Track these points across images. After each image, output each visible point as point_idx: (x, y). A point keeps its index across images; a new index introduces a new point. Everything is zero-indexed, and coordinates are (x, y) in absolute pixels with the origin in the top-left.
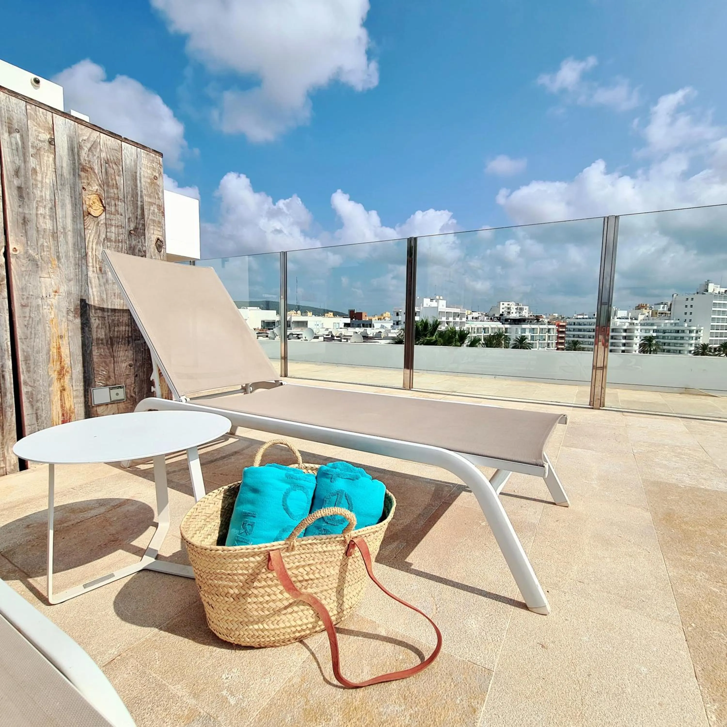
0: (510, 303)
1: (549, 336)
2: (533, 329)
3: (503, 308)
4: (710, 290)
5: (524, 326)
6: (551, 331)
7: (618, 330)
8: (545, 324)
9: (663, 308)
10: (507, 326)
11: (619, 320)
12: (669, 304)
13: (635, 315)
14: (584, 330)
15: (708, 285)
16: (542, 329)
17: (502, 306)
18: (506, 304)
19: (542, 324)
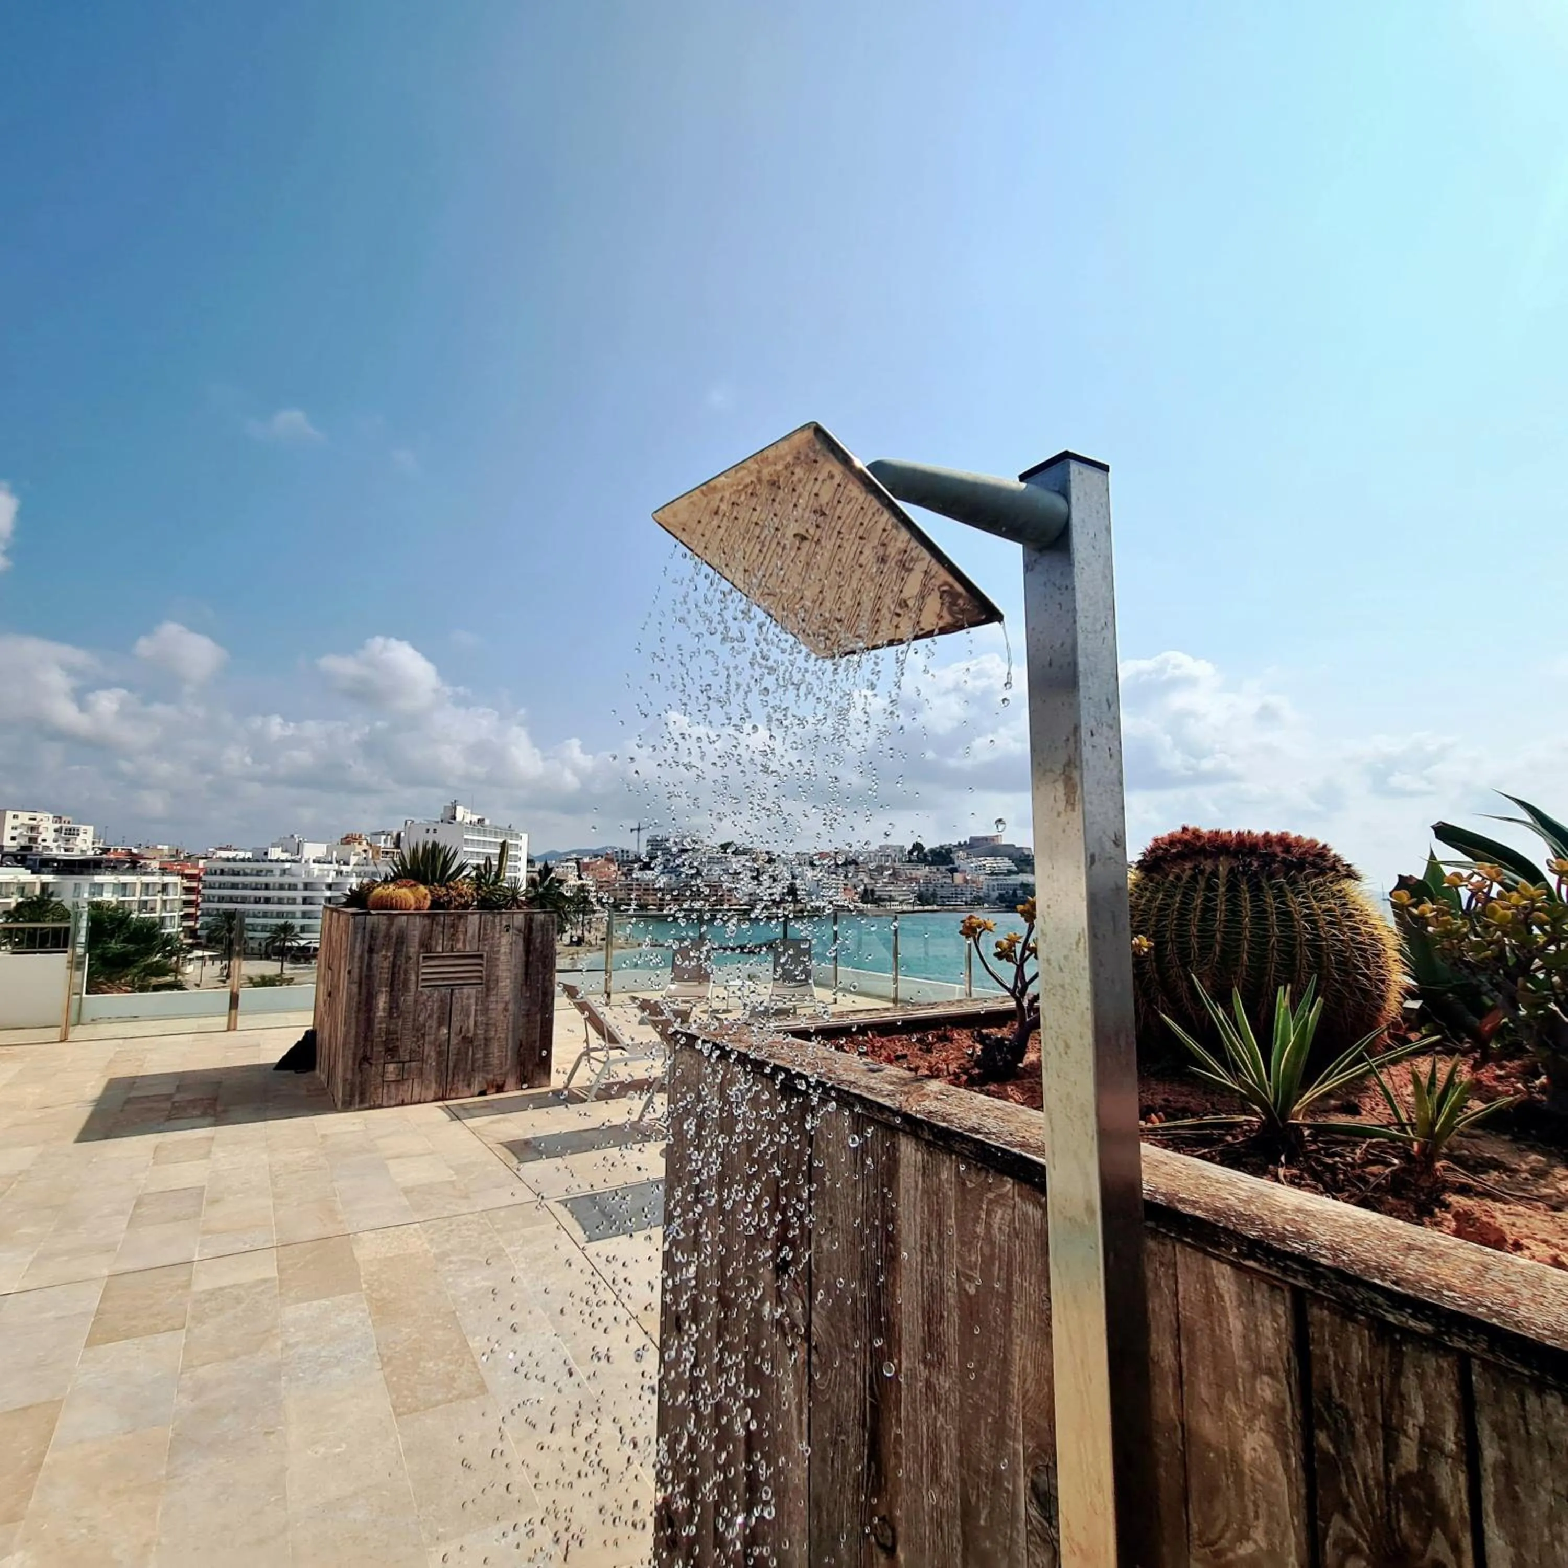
0: (39, 816)
1: (164, 902)
2: (125, 885)
3: (14, 828)
4: (459, 818)
5: (98, 879)
6: (171, 889)
7: (318, 887)
8: (152, 874)
9: (385, 841)
10: (48, 878)
11: (316, 865)
12: (395, 834)
13: (343, 856)
14: (245, 887)
15: (455, 808)
16: (148, 885)
17: (9, 822)
18: (24, 817)
19: (146, 874)
